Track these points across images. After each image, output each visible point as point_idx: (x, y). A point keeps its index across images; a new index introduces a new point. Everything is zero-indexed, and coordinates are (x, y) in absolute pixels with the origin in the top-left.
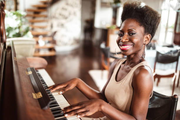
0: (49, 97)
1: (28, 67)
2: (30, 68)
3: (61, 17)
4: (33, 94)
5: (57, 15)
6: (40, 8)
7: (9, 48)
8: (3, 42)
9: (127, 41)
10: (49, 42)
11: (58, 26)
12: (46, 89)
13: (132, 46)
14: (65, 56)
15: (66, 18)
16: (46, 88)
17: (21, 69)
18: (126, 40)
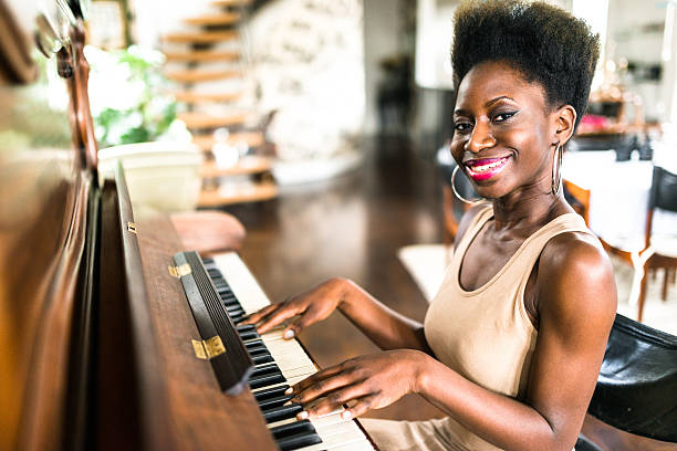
0: (246, 353)
1: (176, 251)
2: (185, 254)
3: (288, 56)
4: (194, 341)
5: (277, 52)
6: (212, 28)
7: (111, 185)
8: (89, 166)
9: (490, 144)
10: (252, 151)
11: (282, 89)
12: (236, 323)
13: (510, 160)
14: (311, 197)
15: (308, 59)
16: (237, 319)
17: (155, 258)
18: (485, 141)
